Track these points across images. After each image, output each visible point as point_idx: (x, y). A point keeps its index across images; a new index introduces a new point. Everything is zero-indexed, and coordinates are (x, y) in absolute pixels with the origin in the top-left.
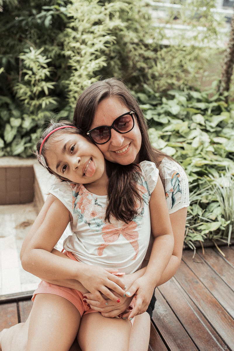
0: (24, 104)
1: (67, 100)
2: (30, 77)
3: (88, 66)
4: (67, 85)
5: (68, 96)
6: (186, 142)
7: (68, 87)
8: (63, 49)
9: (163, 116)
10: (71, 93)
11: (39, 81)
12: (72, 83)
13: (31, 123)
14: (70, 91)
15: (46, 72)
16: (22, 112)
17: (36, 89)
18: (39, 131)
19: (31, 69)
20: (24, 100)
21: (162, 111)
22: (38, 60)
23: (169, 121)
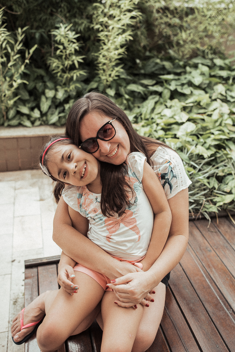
0: (57, 76)
1: (96, 72)
2: (61, 51)
3: (115, 40)
4: (96, 58)
5: (97, 68)
6: (207, 114)
7: (97, 60)
8: (91, 22)
9: (186, 86)
10: (100, 65)
11: (70, 55)
12: (101, 56)
13: (64, 94)
14: (100, 63)
15: (76, 46)
16: (56, 84)
17: (67, 63)
18: (71, 101)
19: (63, 44)
20: (57, 73)
21: (185, 82)
22: (67, 36)
23: (192, 92)
